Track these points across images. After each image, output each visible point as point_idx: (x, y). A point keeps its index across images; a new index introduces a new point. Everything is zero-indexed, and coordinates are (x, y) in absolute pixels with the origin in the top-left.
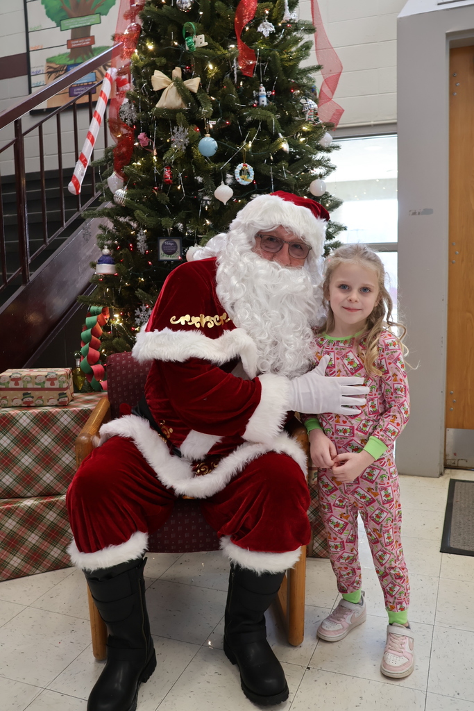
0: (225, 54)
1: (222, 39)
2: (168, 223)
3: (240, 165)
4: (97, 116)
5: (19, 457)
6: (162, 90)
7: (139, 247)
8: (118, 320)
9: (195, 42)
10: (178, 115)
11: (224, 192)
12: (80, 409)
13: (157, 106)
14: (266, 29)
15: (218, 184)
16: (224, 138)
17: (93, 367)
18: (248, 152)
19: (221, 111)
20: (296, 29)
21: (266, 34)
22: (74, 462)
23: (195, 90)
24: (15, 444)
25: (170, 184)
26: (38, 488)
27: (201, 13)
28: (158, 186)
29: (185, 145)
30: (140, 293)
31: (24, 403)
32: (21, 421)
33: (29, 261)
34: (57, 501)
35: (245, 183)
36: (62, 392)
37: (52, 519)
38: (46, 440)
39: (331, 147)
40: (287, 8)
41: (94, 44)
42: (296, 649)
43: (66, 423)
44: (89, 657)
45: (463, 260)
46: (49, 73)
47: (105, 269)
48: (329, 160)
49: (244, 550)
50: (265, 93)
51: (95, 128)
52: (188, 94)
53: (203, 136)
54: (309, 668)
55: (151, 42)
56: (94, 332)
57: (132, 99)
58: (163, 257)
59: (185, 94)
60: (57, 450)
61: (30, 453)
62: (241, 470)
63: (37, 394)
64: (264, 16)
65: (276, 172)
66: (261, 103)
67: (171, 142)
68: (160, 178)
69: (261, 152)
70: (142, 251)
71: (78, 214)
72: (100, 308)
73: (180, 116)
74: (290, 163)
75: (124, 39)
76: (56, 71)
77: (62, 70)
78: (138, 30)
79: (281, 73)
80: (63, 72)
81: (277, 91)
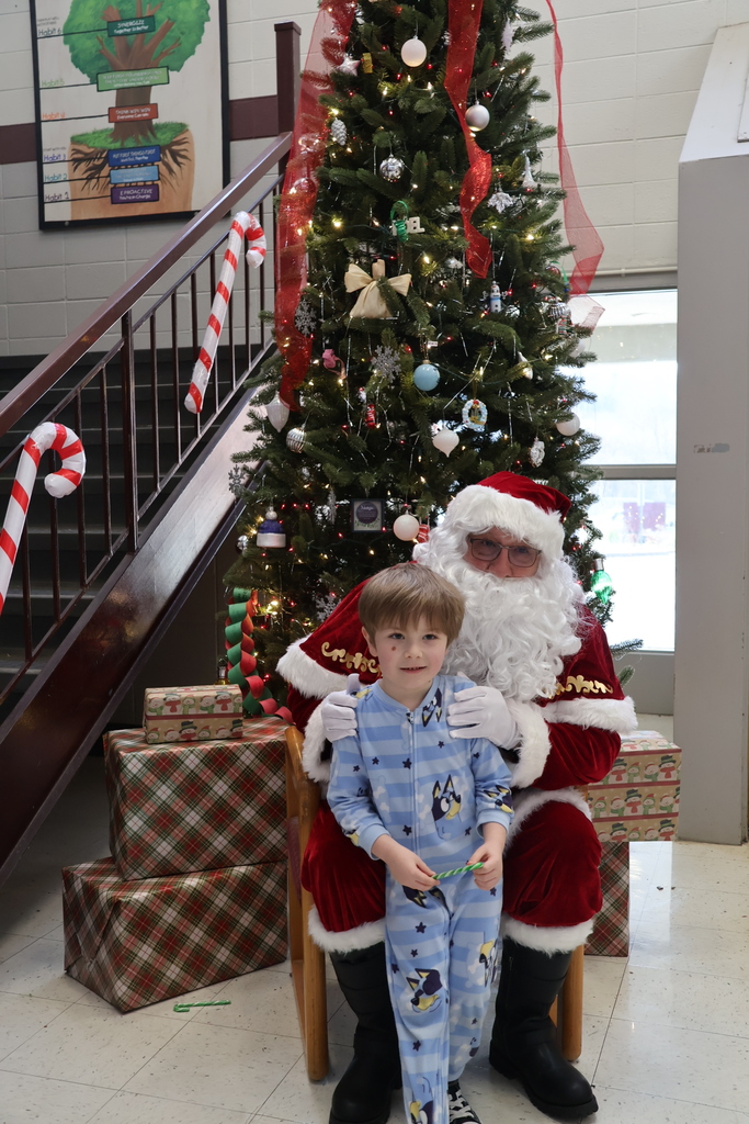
0: (445, 240)
2: (370, 480)
3: (469, 402)
4: (222, 291)
5: (183, 815)
6: (360, 291)
9: (407, 228)
11: (445, 436)
13: (352, 314)
14: (501, 201)
17: (248, 679)
18: (479, 382)
20: (538, 193)
21: (500, 209)
23: (404, 291)
27: (415, 186)
29: (394, 373)
30: (327, 578)
31: (183, 736)
33: (138, 518)
35: (475, 427)
37: (221, 905)
38: (221, 788)
39: (582, 357)
40: (528, 163)
41: (156, 117)
43: (248, 762)
46: (76, 162)
47: (271, 540)
48: (582, 381)
49: (529, 927)
50: (499, 294)
51: (220, 308)
52: (395, 298)
53: (421, 364)
55: (338, 217)
57: (310, 298)
58: (359, 527)
59: (391, 299)
60: (234, 800)
61: (198, 808)
64: (497, 182)
65: (515, 408)
66: (494, 309)
67: (368, 365)
69: (494, 382)
70: (333, 520)
71: (198, 440)
72: (249, 592)
73: (387, 333)
74: (532, 394)
75: (291, 201)
76: (88, 158)
77: (100, 158)
78: (312, 192)
79: (522, 263)
80: (101, 161)
81: (514, 289)
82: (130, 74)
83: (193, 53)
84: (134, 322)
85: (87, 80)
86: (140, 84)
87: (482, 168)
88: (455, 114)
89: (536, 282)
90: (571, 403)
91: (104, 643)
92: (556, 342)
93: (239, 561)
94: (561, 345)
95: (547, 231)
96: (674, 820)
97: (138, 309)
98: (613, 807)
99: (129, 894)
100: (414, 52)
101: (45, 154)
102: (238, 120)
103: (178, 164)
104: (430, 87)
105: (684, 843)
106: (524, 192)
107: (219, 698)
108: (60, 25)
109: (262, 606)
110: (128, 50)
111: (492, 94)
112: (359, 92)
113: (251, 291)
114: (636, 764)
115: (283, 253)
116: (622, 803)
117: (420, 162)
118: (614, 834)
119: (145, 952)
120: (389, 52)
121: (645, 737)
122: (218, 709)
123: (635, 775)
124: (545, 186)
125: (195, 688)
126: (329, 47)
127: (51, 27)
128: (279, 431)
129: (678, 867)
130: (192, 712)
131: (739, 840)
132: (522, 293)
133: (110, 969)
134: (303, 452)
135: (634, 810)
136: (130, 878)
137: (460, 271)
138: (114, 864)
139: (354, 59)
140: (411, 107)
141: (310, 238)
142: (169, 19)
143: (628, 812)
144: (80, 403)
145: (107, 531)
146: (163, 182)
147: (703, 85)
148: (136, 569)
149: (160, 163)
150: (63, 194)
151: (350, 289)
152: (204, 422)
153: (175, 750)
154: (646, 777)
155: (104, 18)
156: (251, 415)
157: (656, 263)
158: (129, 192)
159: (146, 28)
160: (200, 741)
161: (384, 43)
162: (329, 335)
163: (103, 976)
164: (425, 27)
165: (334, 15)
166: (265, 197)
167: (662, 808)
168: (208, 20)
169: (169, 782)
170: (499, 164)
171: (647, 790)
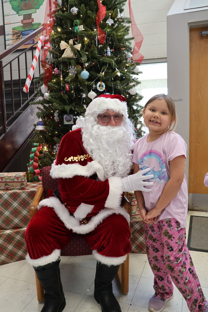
0: (92, 33)
1: (91, 26)
2: (67, 108)
3: (99, 83)
4: (35, 58)
5: (4, 212)
6: (65, 49)
7: (55, 119)
8: (46, 149)
9: (79, 29)
11: (92, 94)
12: (30, 190)
13: (62, 56)
14: (110, 22)
15: (89, 91)
16: (92, 70)
17: (35, 171)
18: (102, 77)
19: (90, 59)
20: (123, 22)
21: (110, 24)
22: (28, 213)
23: (79, 49)
24: (2, 206)
25: (69, 91)
26: (12, 225)
28: (63, 91)
29: (75, 74)
30: (55, 139)
31: (5, 188)
32: (4, 196)
33: (6, 123)
34: (21, 231)
35: (101, 90)
36: (22, 183)
37: (18, 239)
38: (15, 204)
39: (138, 72)
40: (119, 13)
41: (33, 22)
42: (125, 296)
43: (24, 197)
44: (36, 301)
45: (195, 121)
46: (14, 35)
47: (40, 128)
48: (137, 79)
49: (102, 256)
50: (110, 50)
51: (35, 63)
52: (76, 51)
53: (83, 70)
54: (131, 305)
55: (59, 28)
56: (35, 155)
57: (51, 52)
58: (66, 123)
59: (74, 51)
60: (20, 208)
61: (8, 210)
62: (102, 222)
63: (11, 184)
64: (109, 16)
65: (115, 85)
66: (108, 55)
67: (68, 73)
68: (64, 88)
69: (108, 77)
70: (57, 121)
71: (28, 101)
72: (38, 144)
73: (73, 61)
74: (121, 81)
76: (16, 33)
78: (53, 22)
79: (117, 41)
80: (20, 34)
81: (115, 49)
82: (26, 11)
83: (42, 4)
85: (16, 13)
86: (29, 13)
87: (103, 10)
89: (122, 48)
90: (134, 86)
94: (132, 68)
97: (5, 60)
101: (6, 33)
107: (16, 177)
110: (26, 4)
117: (83, 8)
122: (16, 180)
134: (49, 100)
141: (53, 36)
150: (10, 43)
151: (62, 49)
152: (30, 96)
157: (165, 55)
170: (109, 10)
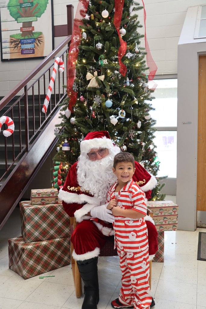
0: (114, 66)
3: (120, 110)
4: (53, 80)
6: (90, 80)
9: (103, 62)
10: (97, 91)
13: (88, 86)
14: (129, 55)
18: (123, 105)
20: (139, 53)
21: (129, 57)
22: (62, 225)
23: (103, 80)
24: (40, 219)
27: (106, 51)
28: (87, 116)
29: (100, 103)
31: (42, 203)
32: (43, 210)
33: (29, 142)
34: (54, 241)
35: (122, 117)
36: (57, 198)
39: (151, 98)
40: (136, 45)
41: (34, 30)
43: (59, 210)
45: (203, 142)
46: (11, 42)
47: (66, 148)
48: (151, 105)
50: (129, 81)
51: (52, 84)
53: (107, 100)
54: (154, 298)
55: (84, 59)
57: (77, 81)
59: (99, 82)
60: (56, 220)
63: (47, 199)
64: (128, 50)
65: (133, 112)
66: (127, 85)
67: (93, 100)
69: (127, 105)
71: (46, 120)
72: (60, 163)
74: (138, 108)
75: (71, 55)
76: (15, 41)
77: (18, 41)
78: (77, 52)
79: (135, 72)
80: (18, 42)
81: (133, 79)
82: (26, 18)
83: (44, 12)
84: (28, 88)
85: (14, 20)
86: (29, 21)
87: (124, 46)
88: (117, 31)
89: (139, 77)
90: (148, 111)
91: (20, 177)
92: (144, 94)
93: (57, 154)
94: (146, 95)
95: (142, 63)
96: (176, 225)
97: (29, 85)
98: (160, 222)
99: (27, 246)
100: (105, 14)
101: (3, 40)
102: (56, 31)
103: (40, 43)
104: (110, 23)
105: (179, 231)
106: (135, 52)
107: (51, 192)
108: (6, 4)
109: (63, 166)
110: (26, 11)
111: (127, 26)
112: (90, 25)
113: (60, 79)
114: (166, 210)
115: (69, 69)
116: (162, 221)
117: (107, 44)
118: (160, 229)
119: (31, 262)
120: (98, 14)
121: (168, 202)
122: (51, 195)
123: (166, 213)
124: (141, 51)
125: (45, 189)
126: (82, 12)
127: (4, 5)
128: (68, 118)
129: (177, 237)
130: (44, 196)
131: (194, 230)
132: (135, 80)
133: (22, 267)
134: (75, 124)
135: (166, 222)
136: (27, 242)
137: (118, 74)
138: (23, 238)
139: (89, 15)
140: (104, 29)
141: (77, 65)
142: (37, 3)
143: (164, 223)
144: (13, 111)
145: (20, 146)
146: (36, 48)
147: (184, 23)
148: (28, 156)
149: (35, 43)
150: (8, 51)
151: (88, 79)
152: (47, 115)
153: (40, 206)
154: (169, 213)
155: (19, 2)
156: (60, 114)
157: (172, 72)
158: (26, 51)
159: (31, 5)
160: (46, 204)
161: (97, 11)
162: (82, 92)
163: (20, 269)
164: (108, 7)
165: (83, 3)
166: (64, 53)
167: (173, 222)
168: (48, 3)
169: (38, 216)
170: (129, 45)
171: (169, 217)
